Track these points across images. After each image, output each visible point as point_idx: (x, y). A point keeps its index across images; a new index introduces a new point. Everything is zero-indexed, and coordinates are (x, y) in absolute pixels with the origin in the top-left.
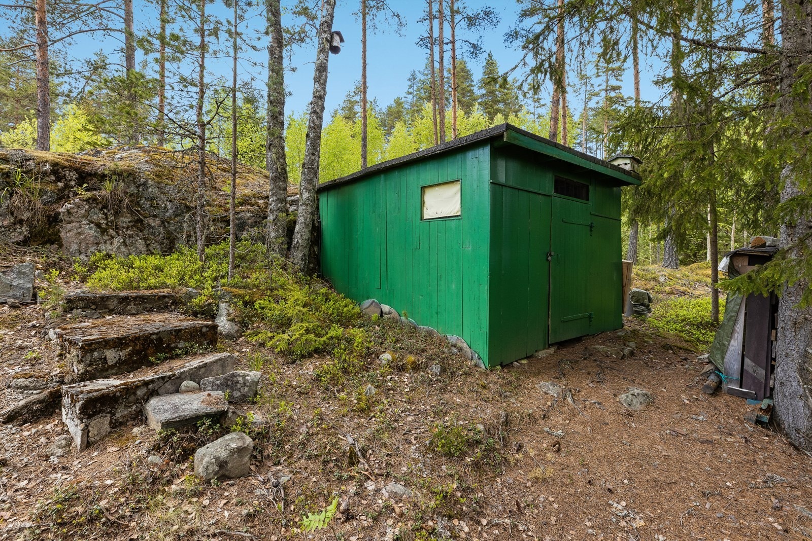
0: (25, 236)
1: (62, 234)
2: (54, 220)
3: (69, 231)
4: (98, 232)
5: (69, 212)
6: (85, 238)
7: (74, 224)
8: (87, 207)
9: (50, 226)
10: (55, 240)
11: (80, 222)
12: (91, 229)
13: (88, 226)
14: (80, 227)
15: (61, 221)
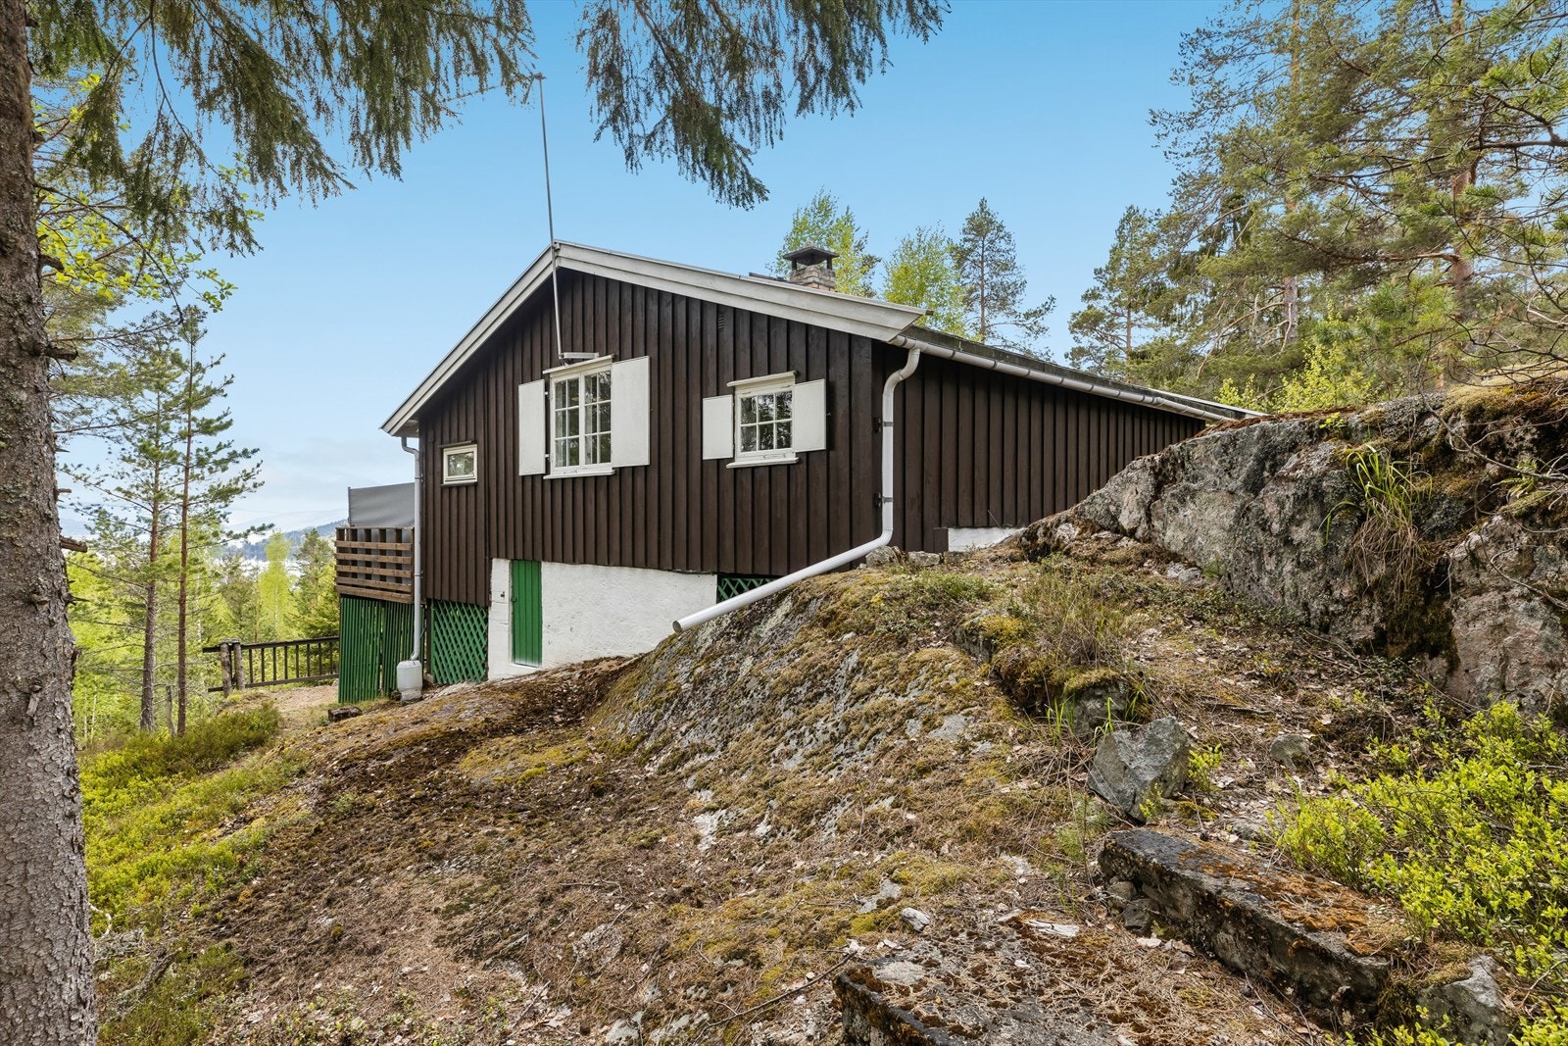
0: (1376, 629)
1: (1457, 628)
2: (1436, 584)
3: (1475, 618)
4: (1554, 627)
5: (1474, 560)
6: (1517, 643)
7: (1486, 598)
8: (1525, 539)
9: (1428, 602)
10: (1436, 642)
11: (1508, 589)
12: (1531, 613)
13: (1523, 604)
14: (1504, 608)
15: (1457, 586)
